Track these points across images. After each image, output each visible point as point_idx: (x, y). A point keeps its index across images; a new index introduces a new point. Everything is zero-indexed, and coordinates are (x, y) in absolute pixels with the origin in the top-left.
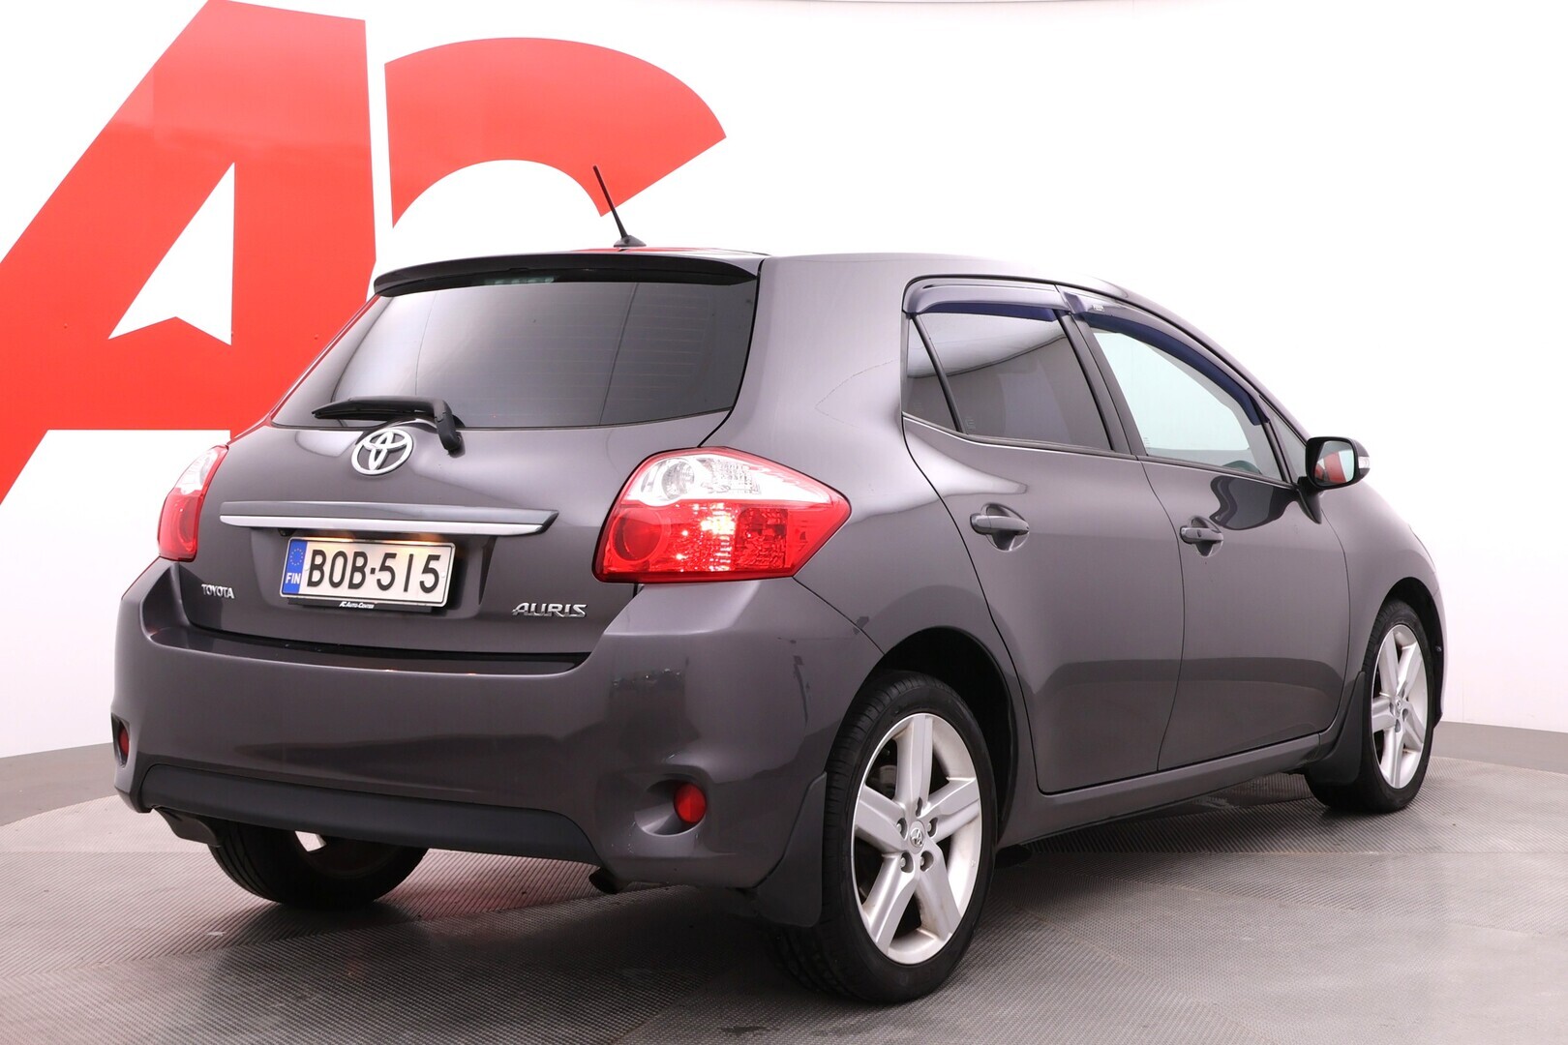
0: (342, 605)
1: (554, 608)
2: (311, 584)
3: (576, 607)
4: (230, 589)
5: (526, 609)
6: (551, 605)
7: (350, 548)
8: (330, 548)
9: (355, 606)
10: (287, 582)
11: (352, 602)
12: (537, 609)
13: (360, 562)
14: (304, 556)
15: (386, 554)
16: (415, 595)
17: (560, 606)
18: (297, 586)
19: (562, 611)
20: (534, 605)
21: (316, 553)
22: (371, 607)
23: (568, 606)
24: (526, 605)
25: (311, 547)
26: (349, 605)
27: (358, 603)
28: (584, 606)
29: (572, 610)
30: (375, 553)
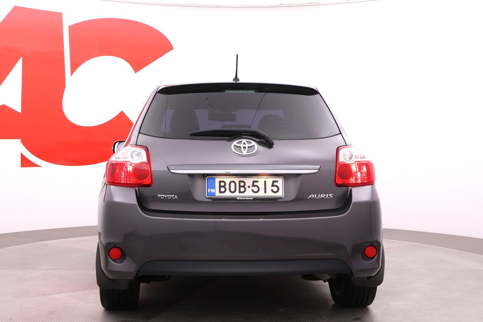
0: (238, 199)
1: (323, 196)
2: (220, 192)
3: (330, 195)
4: (176, 196)
5: (313, 197)
6: (322, 195)
7: (237, 180)
8: (228, 180)
9: (244, 199)
10: (209, 192)
11: (242, 198)
12: (317, 196)
13: (242, 184)
14: (215, 183)
15: (253, 181)
16: (269, 194)
17: (325, 195)
18: (215, 193)
19: (326, 197)
20: (316, 195)
21: (220, 182)
22: (252, 199)
23: (327, 195)
24: (313, 195)
25: (217, 180)
26: (241, 199)
27: (245, 198)
28: (333, 194)
29: (329, 196)
30: (249, 181)
